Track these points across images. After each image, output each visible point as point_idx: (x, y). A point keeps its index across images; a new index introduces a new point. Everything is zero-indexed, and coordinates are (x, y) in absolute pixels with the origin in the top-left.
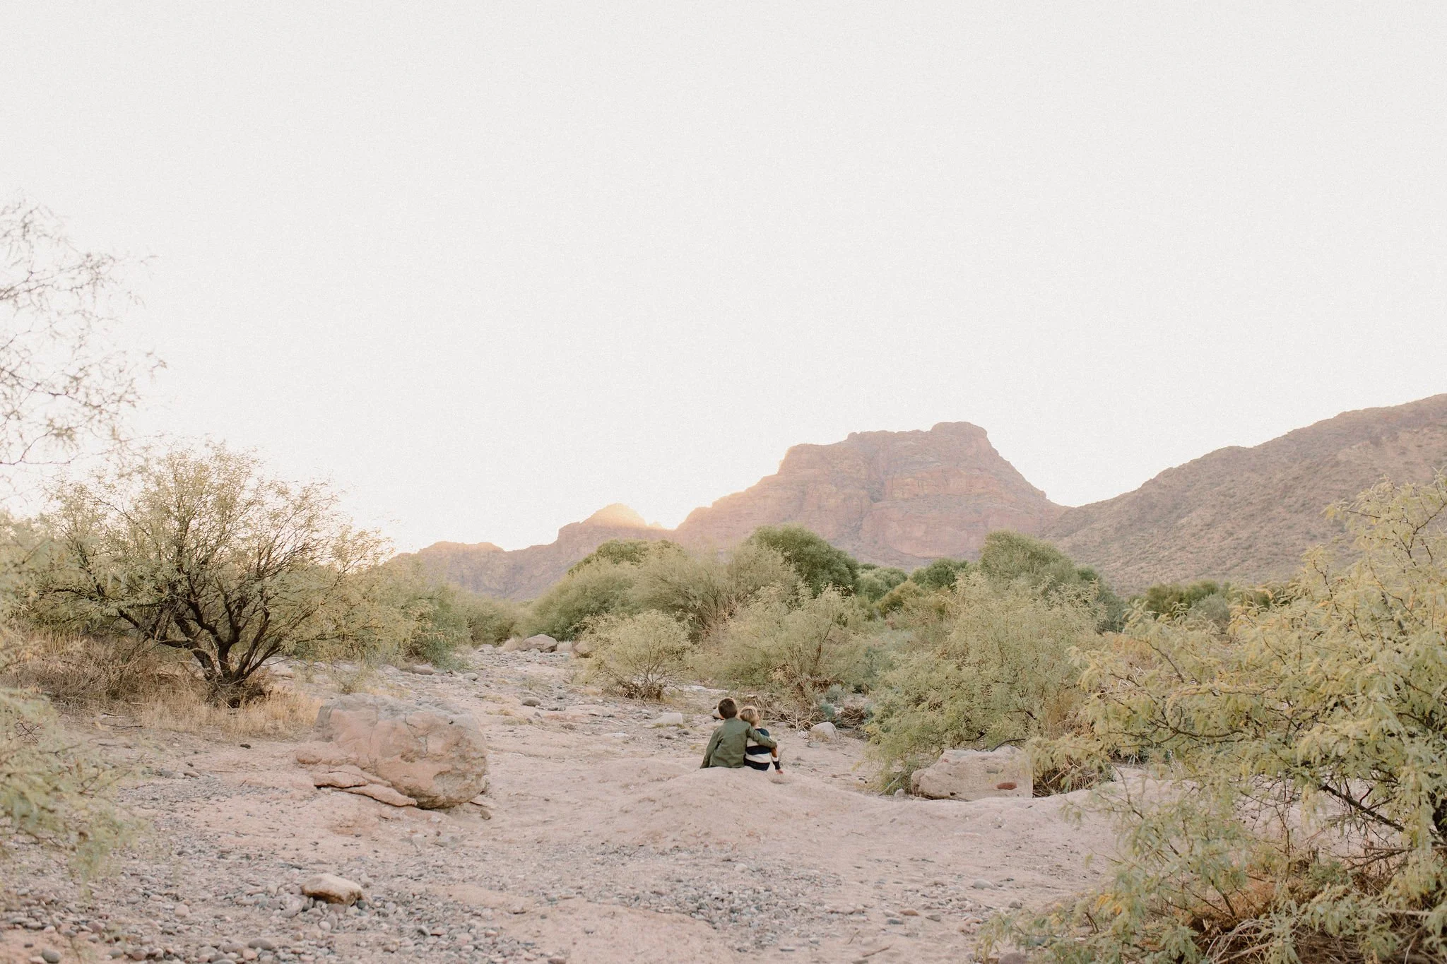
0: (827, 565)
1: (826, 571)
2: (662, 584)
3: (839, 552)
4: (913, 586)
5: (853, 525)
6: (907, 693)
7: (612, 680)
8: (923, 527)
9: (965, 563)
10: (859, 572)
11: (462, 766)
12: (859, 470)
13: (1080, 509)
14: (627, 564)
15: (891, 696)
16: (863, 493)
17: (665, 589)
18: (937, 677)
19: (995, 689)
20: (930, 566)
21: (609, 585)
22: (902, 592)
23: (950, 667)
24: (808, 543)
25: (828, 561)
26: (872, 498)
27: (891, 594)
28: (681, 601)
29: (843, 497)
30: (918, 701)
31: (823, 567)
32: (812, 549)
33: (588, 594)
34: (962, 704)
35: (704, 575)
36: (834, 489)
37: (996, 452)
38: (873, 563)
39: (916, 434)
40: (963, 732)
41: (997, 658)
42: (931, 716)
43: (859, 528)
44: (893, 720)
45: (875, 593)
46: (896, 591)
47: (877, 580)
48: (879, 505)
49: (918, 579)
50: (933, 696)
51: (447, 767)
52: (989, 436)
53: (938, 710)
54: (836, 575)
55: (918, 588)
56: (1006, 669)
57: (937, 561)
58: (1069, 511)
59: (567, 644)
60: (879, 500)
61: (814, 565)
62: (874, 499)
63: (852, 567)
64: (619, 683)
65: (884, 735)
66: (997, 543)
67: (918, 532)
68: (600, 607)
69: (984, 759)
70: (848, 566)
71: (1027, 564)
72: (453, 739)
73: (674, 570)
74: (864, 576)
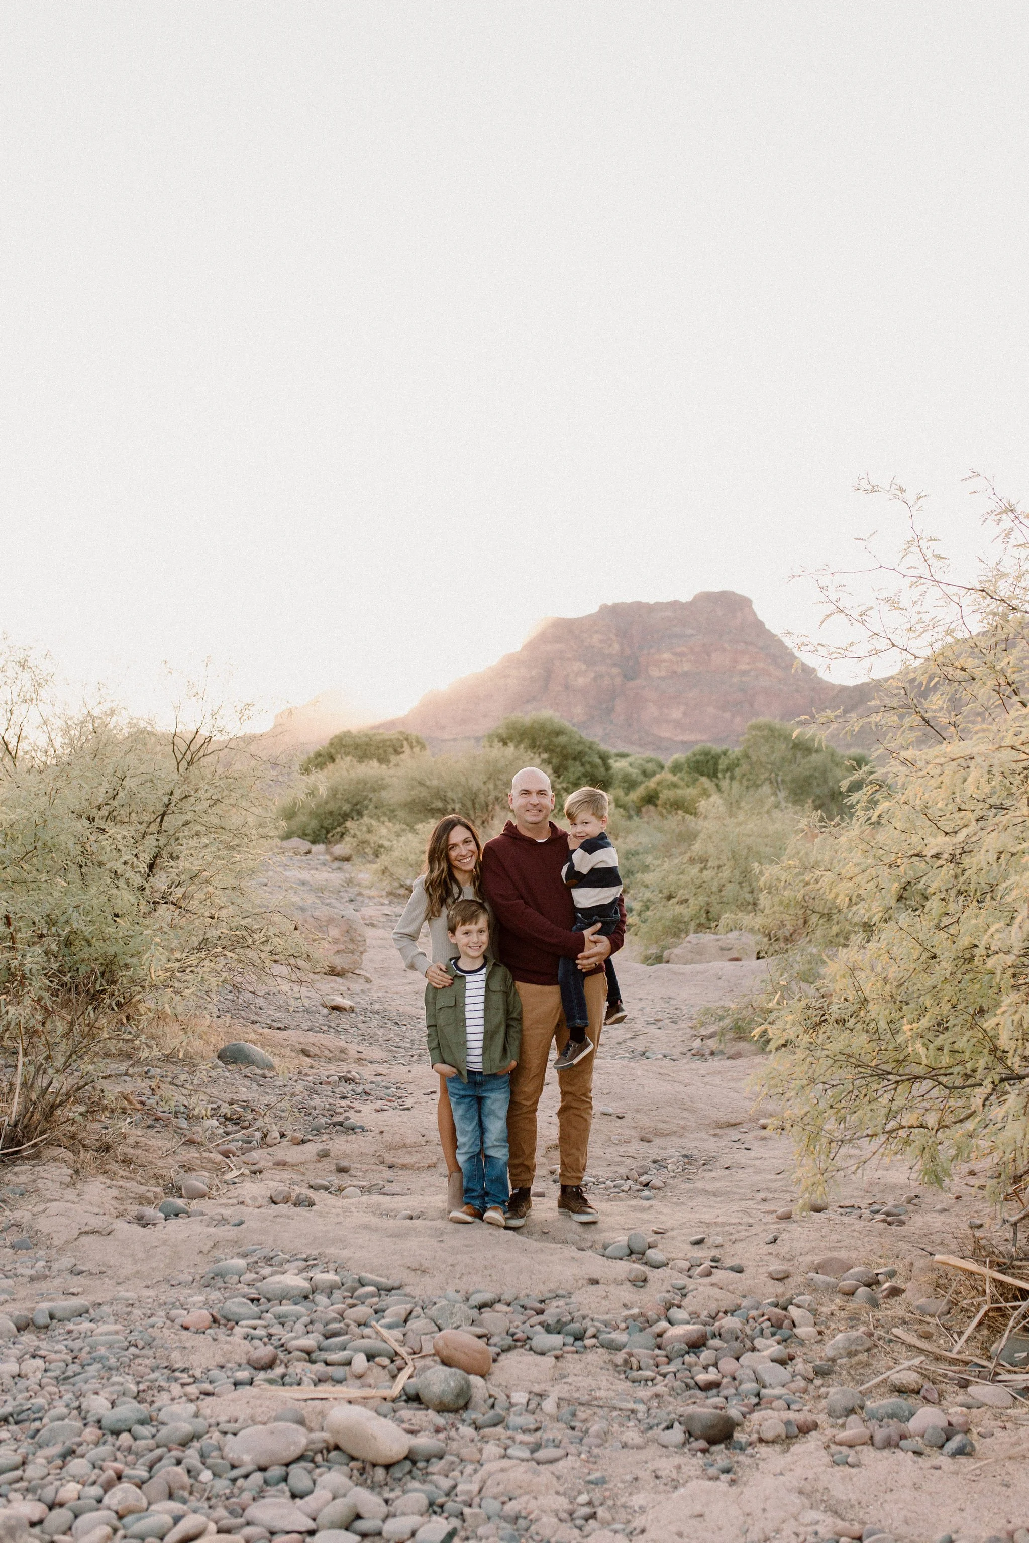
0: (578, 757)
1: (578, 764)
2: (422, 789)
3: (591, 743)
4: (671, 777)
5: (604, 706)
6: (661, 891)
7: (396, 884)
8: (682, 708)
9: (727, 751)
10: (611, 762)
11: (351, 946)
12: (610, 646)
13: (856, 687)
14: (375, 763)
15: (648, 894)
16: (615, 670)
17: (424, 793)
18: (685, 878)
19: (729, 886)
20: (689, 754)
21: (360, 786)
22: (659, 783)
23: (694, 871)
24: (558, 733)
25: (580, 753)
26: (625, 676)
27: (647, 787)
28: (439, 804)
29: (593, 675)
30: (670, 897)
31: (575, 759)
32: (562, 739)
33: (339, 796)
34: (702, 899)
35: (463, 779)
36: (584, 667)
37: (762, 624)
38: (625, 750)
39: (674, 605)
40: (703, 920)
41: (731, 863)
42: (679, 909)
43: (610, 710)
44: (649, 913)
45: (630, 784)
46: (652, 783)
47: (630, 770)
48: (631, 684)
49: (676, 768)
50: (682, 894)
51: (342, 947)
52: (755, 607)
53: (685, 905)
54: (588, 767)
55: (675, 779)
56: (737, 873)
57: (697, 748)
58: (843, 689)
59: (321, 847)
60: (632, 679)
61: (565, 757)
62: (627, 677)
63: (604, 758)
64: (402, 886)
65: (642, 925)
66: (759, 733)
67: (676, 713)
68: (352, 810)
69: (718, 940)
70: (600, 757)
71: (789, 756)
72: (345, 928)
73: (431, 773)
74: (618, 765)
